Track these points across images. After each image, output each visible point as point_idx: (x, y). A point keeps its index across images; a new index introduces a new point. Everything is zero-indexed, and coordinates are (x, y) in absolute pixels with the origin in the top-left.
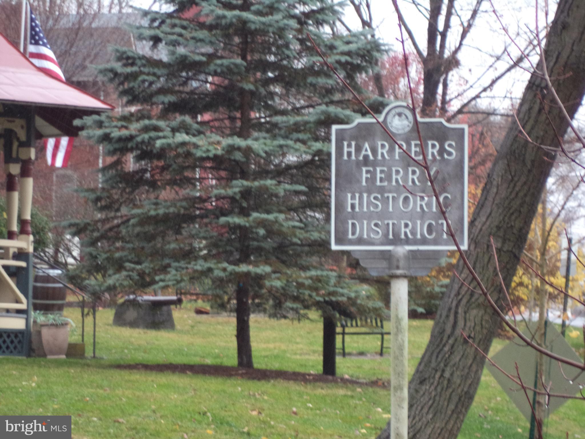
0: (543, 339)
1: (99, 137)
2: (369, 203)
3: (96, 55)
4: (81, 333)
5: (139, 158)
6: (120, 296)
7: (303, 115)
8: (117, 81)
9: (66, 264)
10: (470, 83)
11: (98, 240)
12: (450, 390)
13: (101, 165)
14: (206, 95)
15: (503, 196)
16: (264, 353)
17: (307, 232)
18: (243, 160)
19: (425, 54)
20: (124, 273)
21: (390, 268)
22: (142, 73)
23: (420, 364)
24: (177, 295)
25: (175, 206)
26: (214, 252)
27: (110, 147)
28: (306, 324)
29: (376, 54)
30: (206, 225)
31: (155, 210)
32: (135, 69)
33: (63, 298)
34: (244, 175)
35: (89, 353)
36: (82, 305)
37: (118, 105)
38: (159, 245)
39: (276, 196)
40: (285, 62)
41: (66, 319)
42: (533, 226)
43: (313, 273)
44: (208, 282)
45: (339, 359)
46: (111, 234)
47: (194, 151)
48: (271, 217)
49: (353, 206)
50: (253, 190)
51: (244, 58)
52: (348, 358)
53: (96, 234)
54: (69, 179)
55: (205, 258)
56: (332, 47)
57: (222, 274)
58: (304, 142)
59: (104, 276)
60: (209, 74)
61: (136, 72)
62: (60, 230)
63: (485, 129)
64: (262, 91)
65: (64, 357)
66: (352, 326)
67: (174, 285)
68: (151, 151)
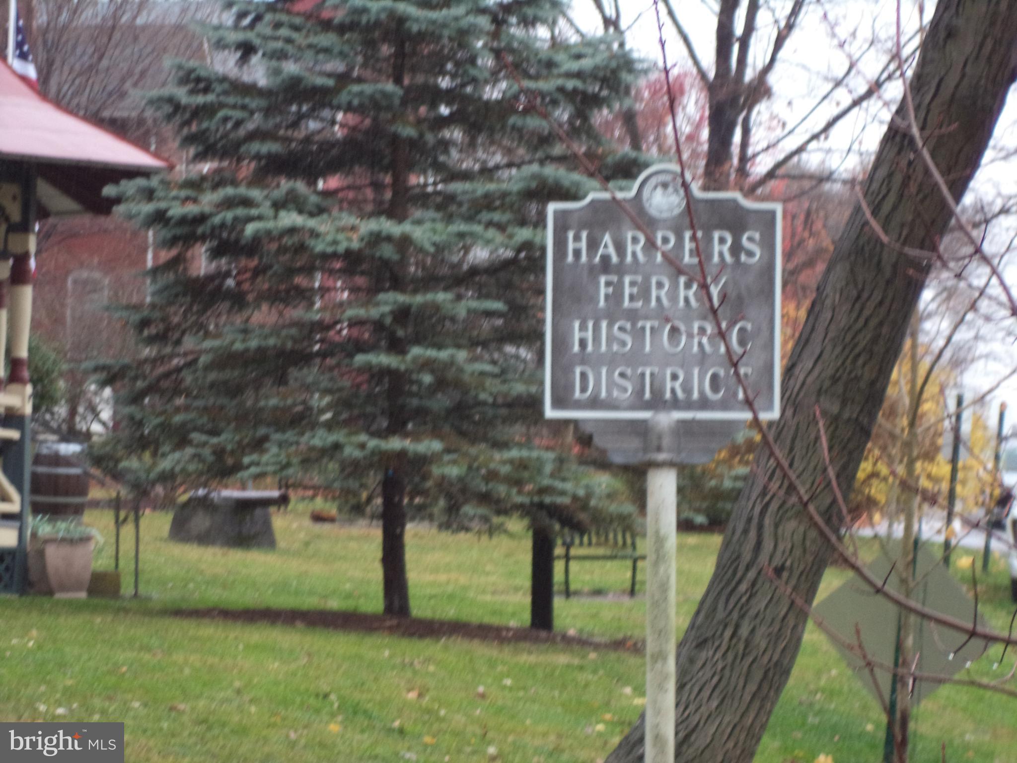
0: (911, 571)
1: (148, 216)
2: (610, 339)
3: (143, 74)
4: (114, 553)
5: (216, 254)
6: (182, 489)
7: (499, 180)
8: (178, 119)
9: (88, 435)
10: (789, 128)
11: (142, 394)
12: (750, 659)
13: (150, 263)
14: (333, 144)
15: (842, 324)
16: (428, 591)
17: (504, 382)
18: (396, 257)
19: (712, 75)
20: (189, 451)
21: (646, 450)
22: (222, 106)
23: (698, 613)
24: (280, 488)
25: (278, 335)
26: (344, 416)
27: (166, 233)
28: (502, 543)
29: (625, 77)
30: (331, 369)
31: (244, 341)
32: (210, 98)
33: (83, 492)
34: (397, 283)
35: (127, 589)
36: (116, 504)
37: (181, 158)
38: (249, 403)
39: (453, 319)
40: (469, 89)
41: (88, 529)
42: (894, 375)
43: (514, 453)
44: (333, 466)
45: (558, 603)
46: (165, 384)
47: (311, 242)
48: (444, 355)
49: (583, 343)
50: (413, 309)
51: (398, 81)
52: (574, 600)
53: (140, 384)
54: (95, 288)
55: (329, 426)
56: (550, 64)
57: (357, 454)
58: (501, 227)
59: (154, 454)
60: (338, 108)
61: (212, 104)
62: (79, 376)
63: (814, 206)
64: (430, 138)
65: (83, 595)
66: (581, 544)
67: (275, 473)
68: (237, 241)
